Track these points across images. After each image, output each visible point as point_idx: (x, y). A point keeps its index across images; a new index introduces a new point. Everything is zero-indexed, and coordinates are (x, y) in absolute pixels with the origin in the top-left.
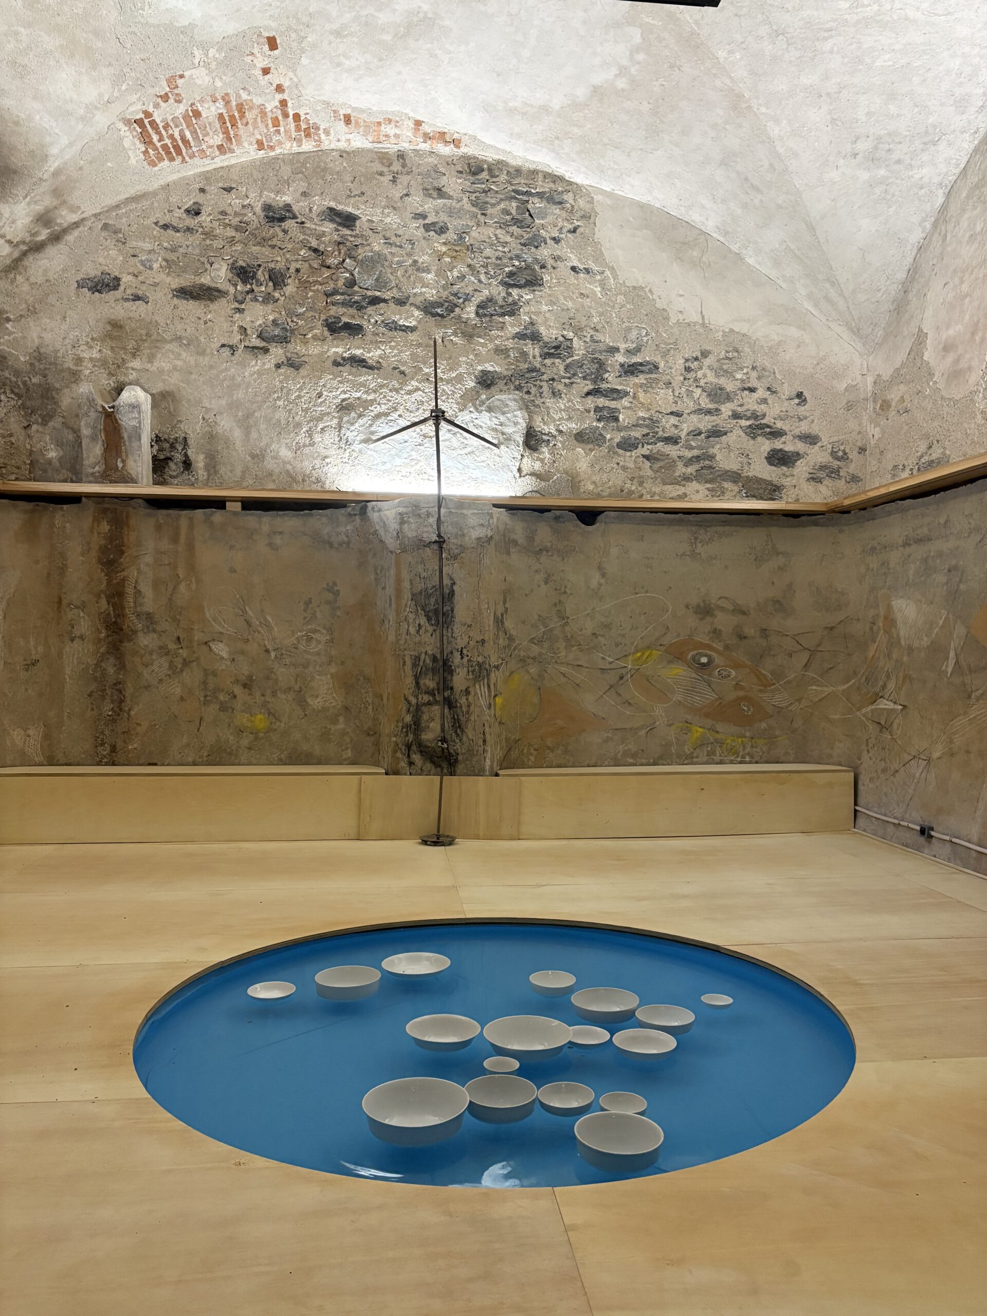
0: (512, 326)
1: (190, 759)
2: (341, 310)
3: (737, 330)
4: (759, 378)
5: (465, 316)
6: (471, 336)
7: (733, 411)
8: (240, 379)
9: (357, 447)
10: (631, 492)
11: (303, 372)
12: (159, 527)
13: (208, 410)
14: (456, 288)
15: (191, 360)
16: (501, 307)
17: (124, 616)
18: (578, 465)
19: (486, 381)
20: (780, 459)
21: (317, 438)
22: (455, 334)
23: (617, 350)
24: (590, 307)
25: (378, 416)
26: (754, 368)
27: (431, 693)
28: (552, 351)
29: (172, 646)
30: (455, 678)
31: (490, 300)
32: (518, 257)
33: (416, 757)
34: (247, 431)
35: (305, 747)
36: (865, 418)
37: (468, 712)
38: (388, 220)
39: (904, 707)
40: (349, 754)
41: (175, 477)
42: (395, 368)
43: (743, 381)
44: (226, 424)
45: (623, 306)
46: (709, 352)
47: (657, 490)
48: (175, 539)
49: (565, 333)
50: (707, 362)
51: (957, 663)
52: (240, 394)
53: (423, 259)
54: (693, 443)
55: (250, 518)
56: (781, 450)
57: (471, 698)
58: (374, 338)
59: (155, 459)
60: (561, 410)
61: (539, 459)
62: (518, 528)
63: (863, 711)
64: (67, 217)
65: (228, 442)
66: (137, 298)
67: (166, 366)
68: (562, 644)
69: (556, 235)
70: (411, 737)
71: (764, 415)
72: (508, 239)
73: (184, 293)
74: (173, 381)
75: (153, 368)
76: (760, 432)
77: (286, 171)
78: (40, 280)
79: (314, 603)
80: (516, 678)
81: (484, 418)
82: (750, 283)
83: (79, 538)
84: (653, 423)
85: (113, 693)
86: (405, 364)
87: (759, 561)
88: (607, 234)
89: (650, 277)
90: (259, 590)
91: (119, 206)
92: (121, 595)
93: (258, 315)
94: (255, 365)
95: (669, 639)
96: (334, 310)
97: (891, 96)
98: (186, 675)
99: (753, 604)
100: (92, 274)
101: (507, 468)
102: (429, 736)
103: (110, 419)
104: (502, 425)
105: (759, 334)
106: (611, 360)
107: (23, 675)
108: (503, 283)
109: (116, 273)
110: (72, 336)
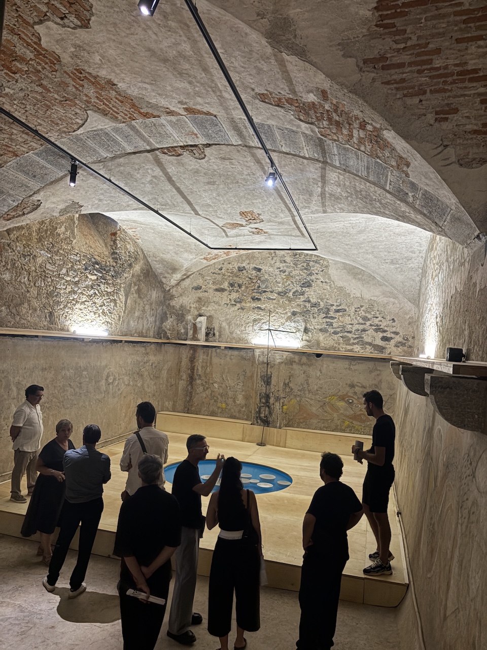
0: (302, 298)
1: (206, 414)
2: (256, 294)
3: (373, 299)
4: (379, 314)
5: (289, 296)
6: (291, 301)
7: (370, 324)
8: (229, 312)
9: (257, 331)
10: (336, 347)
11: (244, 311)
12: (204, 352)
13: (220, 321)
14: (287, 288)
15: (217, 307)
16: (300, 293)
17: (194, 375)
18: (320, 338)
19: (294, 314)
20: (385, 339)
21: (247, 328)
22: (286, 301)
23: (334, 305)
24: (326, 293)
25: (264, 323)
26: (378, 311)
27: (264, 403)
28: (314, 305)
29: (204, 384)
30: (271, 400)
31: (297, 291)
32: (305, 279)
33: (259, 421)
34: (229, 327)
35: (234, 414)
37: (273, 410)
38: (270, 270)
40: (245, 417)
41: (210, 340)
42: (269, 310)
43: (374, 315)
44: (224, 324)
45: (336, 292)
46: (363, 306)
47: (344, 347)
48: (207, 356)
49: (318, 300)
50: (362, 309)
52: (228, 316)
53: (279, 280)
54: (356, 333)
55: (226, 352)
56: (386, 336)
57: (274, 406)
58: (264, 302)
59: (206, 333)
60: (315, 322)
61: (308, 336)
62: (297, 358)
64: (190, 273)
65: (224, 329)
66: (205, 291)
67: (211, 309)
68: (307, 392)
69: (317, 272)
70: (258, 415)
71: (380, 325)
72: (303, 274)
73: (217, 290)
74: (213, 312)
75: (208, 309)
76: (379, 330)
77: (244, 258)
78: (184, 287)
79: (240, 375)
80: (293, 401)
81: (293, 324)
82: (378, 285)
83: (185, 354)
84: (344, 327)
85: (190, 395)
86: (271, 309)
87: (371, 372)
88: (332, 271)
89: (345, 284)
90: (226, 370)
91: (203, 269)
92: (194, 369)
93: (234, 296)
94: (233, 309)
95: (340, 394)
96: (254, 294)
97: (389, 252)
98: (207, 392)
99: (368, 385)
100: (195, 285)
101: (298, 338)
102: (262, 415)
103: (195, 325)
104: (297, 326)
105: (380, 300)
106: (332, 308)
107: (170, 388)
108: (300, 286)
109: (201, 285)
110: (189, 301)
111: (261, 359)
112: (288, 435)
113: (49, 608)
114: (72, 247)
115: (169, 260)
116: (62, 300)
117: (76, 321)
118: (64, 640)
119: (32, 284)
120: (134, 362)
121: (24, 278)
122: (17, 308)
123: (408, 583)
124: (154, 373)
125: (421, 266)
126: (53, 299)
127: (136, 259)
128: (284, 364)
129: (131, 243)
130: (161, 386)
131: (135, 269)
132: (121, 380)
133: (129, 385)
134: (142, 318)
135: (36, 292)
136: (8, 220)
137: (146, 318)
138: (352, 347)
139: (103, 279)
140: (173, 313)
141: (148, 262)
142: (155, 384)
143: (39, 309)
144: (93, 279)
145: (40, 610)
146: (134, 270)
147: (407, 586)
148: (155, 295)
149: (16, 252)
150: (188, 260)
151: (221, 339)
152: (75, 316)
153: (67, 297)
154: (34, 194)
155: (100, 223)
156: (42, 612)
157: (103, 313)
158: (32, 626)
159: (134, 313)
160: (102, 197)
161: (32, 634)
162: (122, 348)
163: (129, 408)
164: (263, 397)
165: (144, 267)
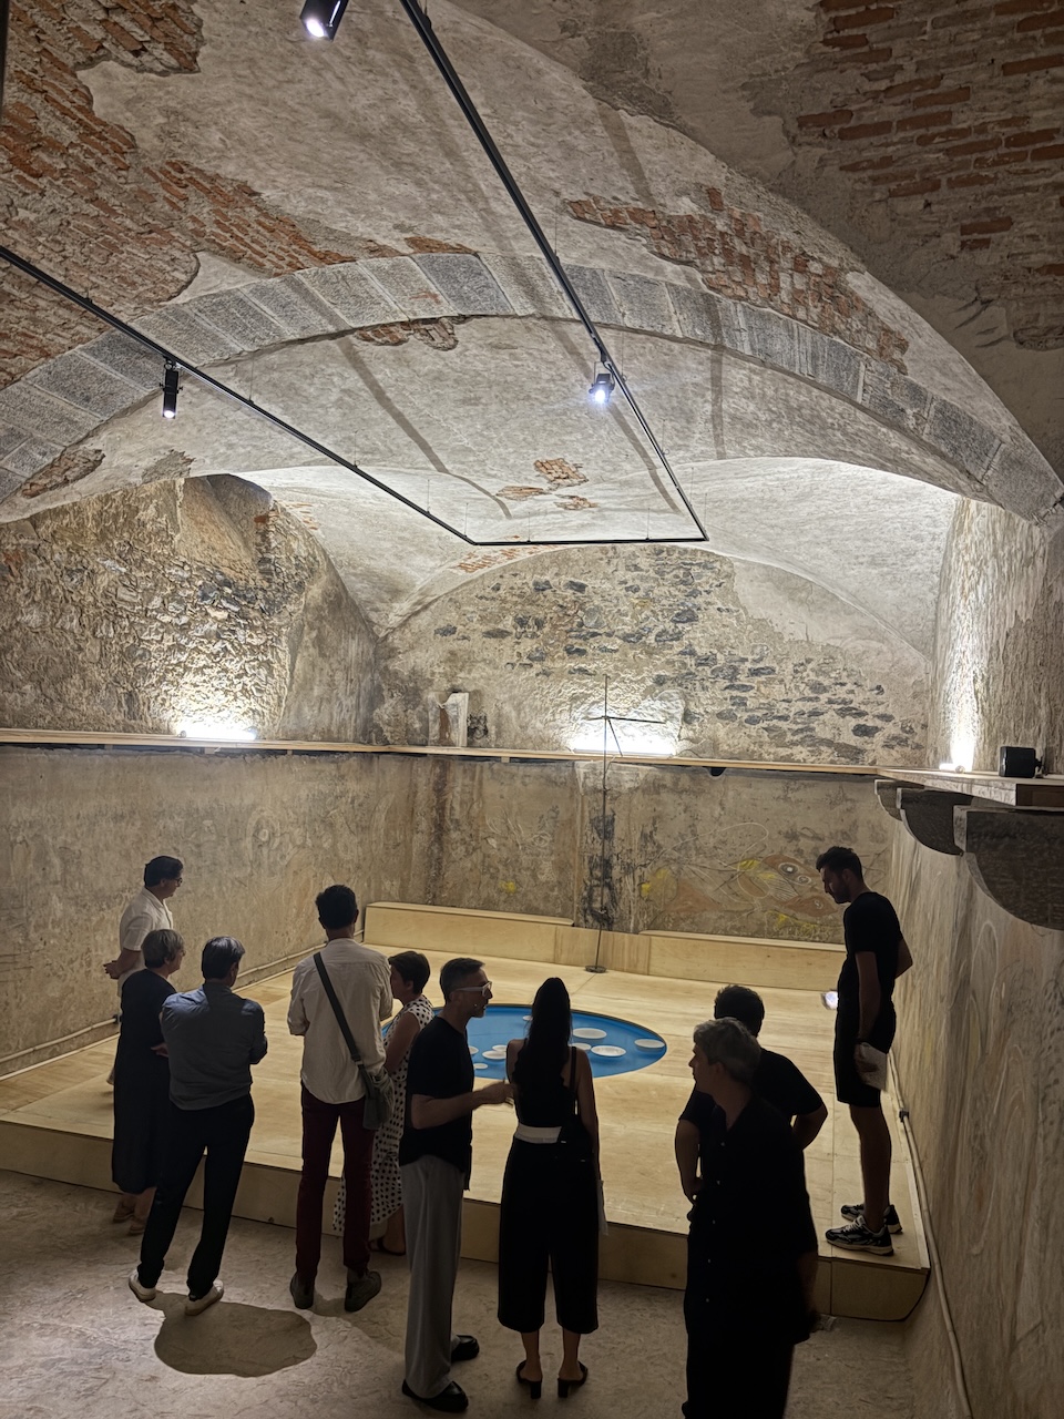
0: (677, 647)
1: (471, 905)
2: (575, 641)
3: (832, 644)
4: (848, 676)
5: (648, 642)
6: (651, 654)
7: (829, 699)
8: (516, 682)
9: (580, 722)
10: (754, 752)
11: (551, 678)
12: (465, 771)
13: (498, 700)
14: (643, 625)
15: (491, 672)
16: (671, 635)
17: (444, 820)
18: (718, 734)
19: (660, 681)
20: (861, 731)
21: (557, 717)
22: (641, 653)
23: (747, 660)
24: (729, 633)
25: (593, 703)
26: (844, 670)
27: (598, 879)
28: (703, 661)
29: (468, 839)
30: (613, 871)
31: (664, 631)
32: (683, 604)
33: (589, 918)
34: (519, 714)
35: (535, 904)
36: (927, 704)
37: (621, 893)
38: (604, 586)
40: (560, 910)
41: (478, 743)
42: (604, 675)
43: (836, 678)
44: (507, 708)
45: (751, 631)
46: (812, 660)
47: (772, 750)
48: (473, 779)
49: (712, 650)
50: (810, 666)
52: (516, 691)
53: (624, 608)
54: (799, 720)
55: (515, 768)
56: (864, 725)
57: (622, 884)
58: (593, 657)
59: (468, 728)
60: (707, 699)
61: (692, 729)
62: (668, 778)
64: (429, 599)
65: (508, 719)
66: (464, 638)
67: (478, 676)
68: (693, 852)
69: (707, 588)
70: (586, 905)
71: (851, 702)
72: (677, 593)
73: (489, 634)
74: (481, 683)
75: (470, 677)
76: (848, 713)
77: (547, 562)
78: (417, 631)
79: (545, 818)
80: (662, 871)
81: (657, 704)
82: (842, 613)
83: (424, 777)
84: (770, 707)
85: (436, 863)
86: (610, 672)
87: (833, 804)
88: (742, 586)
89: (770, 612)
90: (515, 809)
91: (457, 589)
92: (443, 808)
93: (528, 645)
94: (525, 675)
95: (766, 854)
96: (570, 641)
97: (866, 540)
98: (474, 857)
99: (827, 834)
100: (443, 625)
101: (671, 734)
102: (597, 905)
103: (443, 712)
104: (668, 708)
105: (849, 647)
106: (742, 666)
107: (392, 851)
108: (673, 621)
109: (455, 625)
110: (430, 660)
111: (589, 783)
112: (653, 946)
113: (143, 1337)
114: (173, 551)
115: (385, 573)
116: (153, 666)
117: (187, 711)
118: (178, 1405)
119: (88, 633)
120: (314, 795)
121: (72, 621)
122: (58, 686)
123: (928, 1266)
124: (358, 818)
125: (937, 568)
126: (135, 665)
127: (312, 571)
128: (640, 791)
129: (300, 537)
130: (374, 848)
131: (310, 593)
132: (287, 837)
133: (303, 846)
134: (329, 701)
135: (97, 651)
136: (33, 496)
137: (338, 699)
138: (789, 751)
139: (243, 618)
140: (396, 686)
141: (338, 577)
142: (361, 843)
143: (104, 687)
144: (220, 617)
145: (125, 1341)
146: (309, 597)
147: (927, 1274)
148: (354, 648)
149: (52, 563)
150: (425, 571)
151: (500, 742)
152: (184, 700)
153: (165, 660)
154: (87, 436)
155: (231, 495)
156: (130, 1346)
157: (245, 691)
158: (108, 1376)
159: (312, 689)
160: (233, 439)
161: (110, 1393)
162: (287, 766)
163: (306, 895)
164: (595, 867)
165: (330, 588)
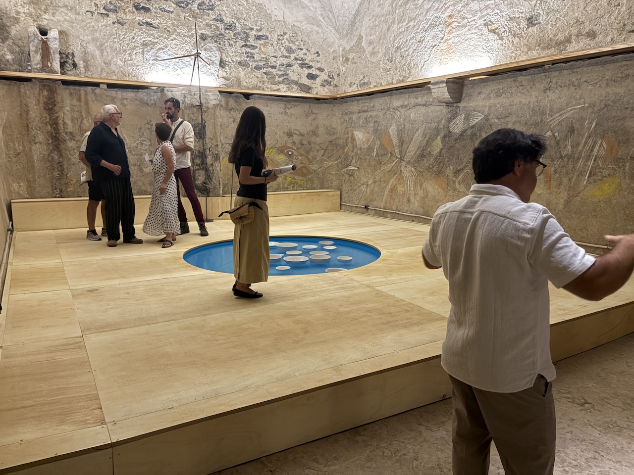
0: (212, 15)
2: (140, 0)
3: (296, 25)
4: (304, 45)
6: (196, 18)
7: (295, 57)
8: (97, 28)
9: (151, 62)
10: (260, 87)
11: (125, 27)
12: (71, 94)
13: (83, 41)
15: (73, 17)
16: (208, 6)
17: (59, 133)
18: (240, 75)
19: (204, 38)
20: (311, 77)
22: (189, 16)
23: (253, 29)
24: (242, 10)
26: (302, 41)
27: (198, 165)
28: (228, 27)
30: (207, 159)
31: (203, 3)
34: (102, 52)
36: (339, 63)
37: (213, 173)
39: (359, 168)
41: (69, 71)
42: (165, 29)
43: (298, 46)
44: (91, 48)
45: (255, 11)
46: (286, 33)
47: (269, 86)
48: (79, 100)
49: (233, 20)
50: (286, 37)
51: (377, 153)
52: (97, 35)
54: (281, 69)
55: (112, 92)
56: (311, 73)
57: (214, 167)
58: (155, 15)
59: (60, 62)
60: (233, 52)
61: (225, 71)
63: (343, 170)
65: (93, 56)
67: (62, 19)
71: (306, 59)
76: (304, 66)
79: (143, 129)
81: (203, 53)
82: (300, 7)
84: (267, 60)
85: (58, 166)
87: (307, 116)
92: (57, 124)
94: (104, 21)
95: (278, 145)
99: (306, 133)
101: (212, 74)
103: (45, 44)
104: (210, 56)
105: (304, 27)
106: (251, 33)
111: (188, 101)
128: (220, 107)
138: (278, 87)
